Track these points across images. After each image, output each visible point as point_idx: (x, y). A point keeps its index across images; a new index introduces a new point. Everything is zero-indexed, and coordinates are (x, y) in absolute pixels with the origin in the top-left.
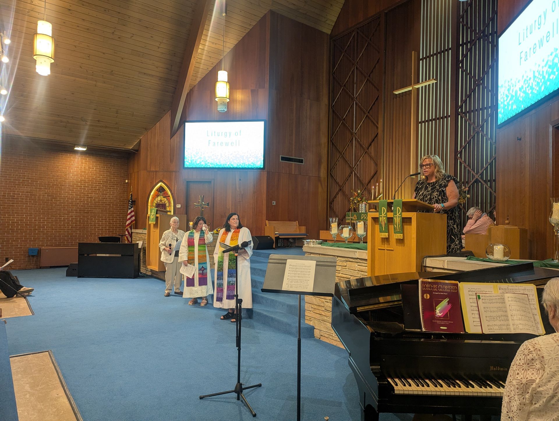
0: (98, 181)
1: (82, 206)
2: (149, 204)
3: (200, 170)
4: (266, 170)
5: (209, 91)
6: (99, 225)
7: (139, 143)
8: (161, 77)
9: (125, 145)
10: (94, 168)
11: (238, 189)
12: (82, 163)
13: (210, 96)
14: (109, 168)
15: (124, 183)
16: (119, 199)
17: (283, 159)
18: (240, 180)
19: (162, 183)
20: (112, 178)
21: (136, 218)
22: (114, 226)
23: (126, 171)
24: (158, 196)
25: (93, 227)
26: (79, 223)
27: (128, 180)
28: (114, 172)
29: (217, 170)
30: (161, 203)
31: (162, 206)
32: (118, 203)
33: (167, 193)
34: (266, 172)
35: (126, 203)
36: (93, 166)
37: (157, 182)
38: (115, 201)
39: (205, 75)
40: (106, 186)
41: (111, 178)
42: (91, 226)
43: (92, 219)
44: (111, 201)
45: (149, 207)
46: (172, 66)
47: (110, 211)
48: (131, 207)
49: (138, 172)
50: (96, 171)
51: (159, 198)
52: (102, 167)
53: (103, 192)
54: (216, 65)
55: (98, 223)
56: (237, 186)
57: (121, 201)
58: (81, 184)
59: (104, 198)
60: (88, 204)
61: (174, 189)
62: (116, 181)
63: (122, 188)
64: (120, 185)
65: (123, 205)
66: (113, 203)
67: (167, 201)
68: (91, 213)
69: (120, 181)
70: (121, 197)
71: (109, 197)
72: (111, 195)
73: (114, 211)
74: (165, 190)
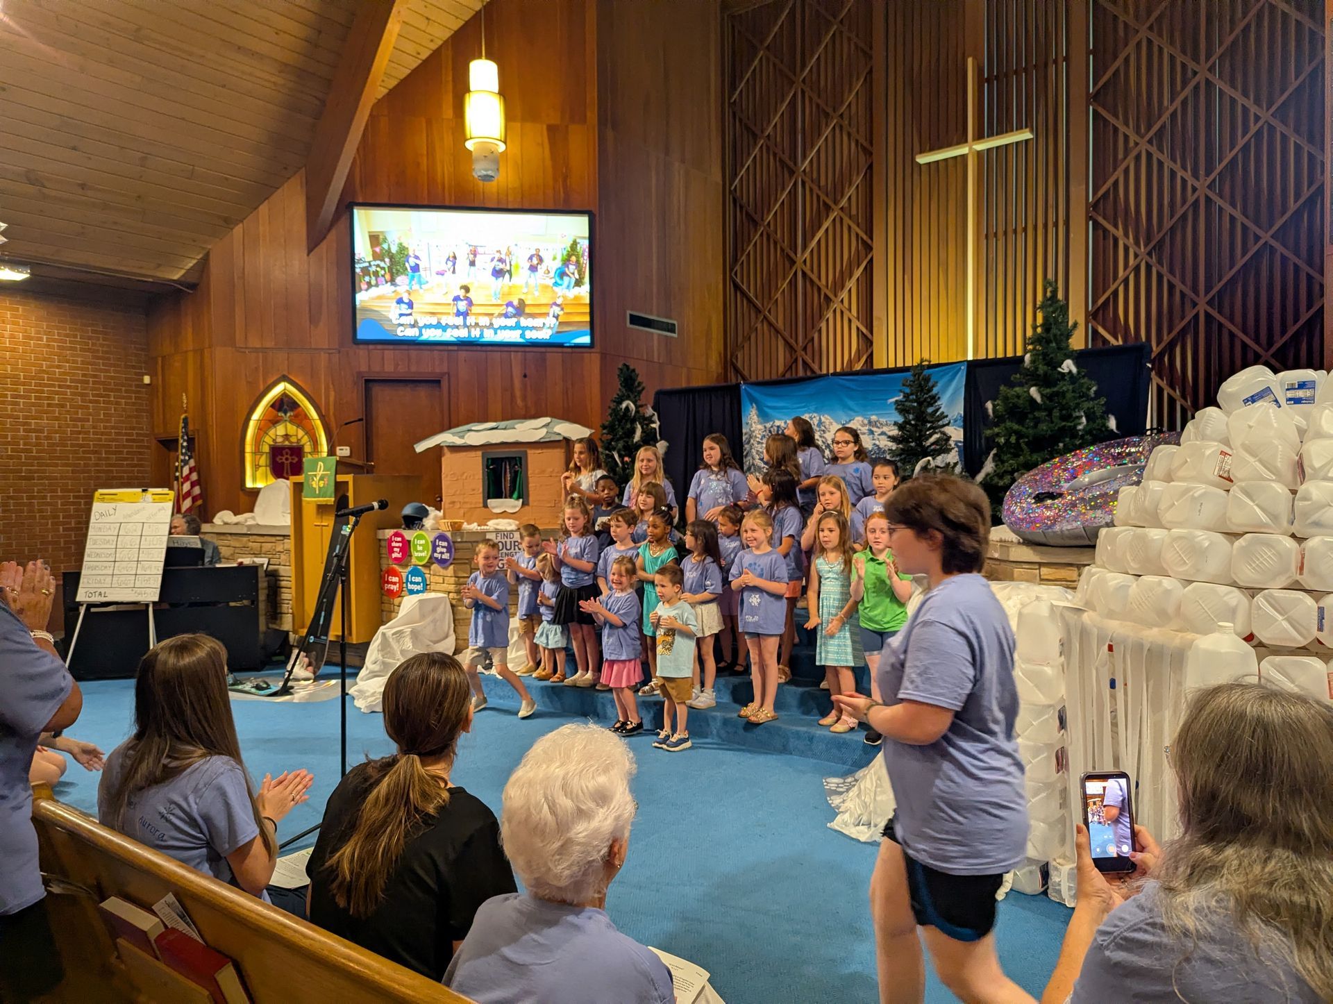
0: (57, 379)
1: (11, 457)
2: (248, 448)
3: (406, 347)
4: (597, 349)
5: (423, 120)
6: (69, 517)
7: (204, 264)
8: (286, 65)
9: (159, 265)
10: (41, 339)
11: (519, 402)
13: (427, 136)
14: (90, 338)
15: (137, 386)
16: (126, 434)
17: (635, 320)
18: (525, 376)
19: (286, 384)
20: (101, 371)
23: (142, 350)
24: (275, 422)
25: (50, 521)
27: (153, 375)
28: (107, 352)
29: (456, 348)
30: (287, 443)
31: (289, 453)
32: (124, 446)
33: (306, 415)
34: (598, 356)
35: (148, 447)
36: (38, 333)
37: (270, 381)
38: (113, 440)
39: (409, 72)
40: (82, 395)
42: (43, 517)
43: (45, 497)
44: (100, 440)
45: (248, 457)
46: (320, 32)
47: (99, 471)
49: (202, 352)
51: (280, 430)
52: (67, 335)
53: (76, 413)
54: (441, 46)
55: (64, 511)
56: (518, 393)
57: (133, 441)
59: (79, 433)
60: (29, 451)
61: (327, 404)
62: (112, 378)
63: (133, 400)
64: (126, 391)
65: (140, 453)
66: (110, 446)
67: (306, 437)
68: (40, 478)
69: (126, 379)
70: (133, 429)
71: (94, 427)
72: (101, 420)
73: (112, 471)
74: (299, 406)
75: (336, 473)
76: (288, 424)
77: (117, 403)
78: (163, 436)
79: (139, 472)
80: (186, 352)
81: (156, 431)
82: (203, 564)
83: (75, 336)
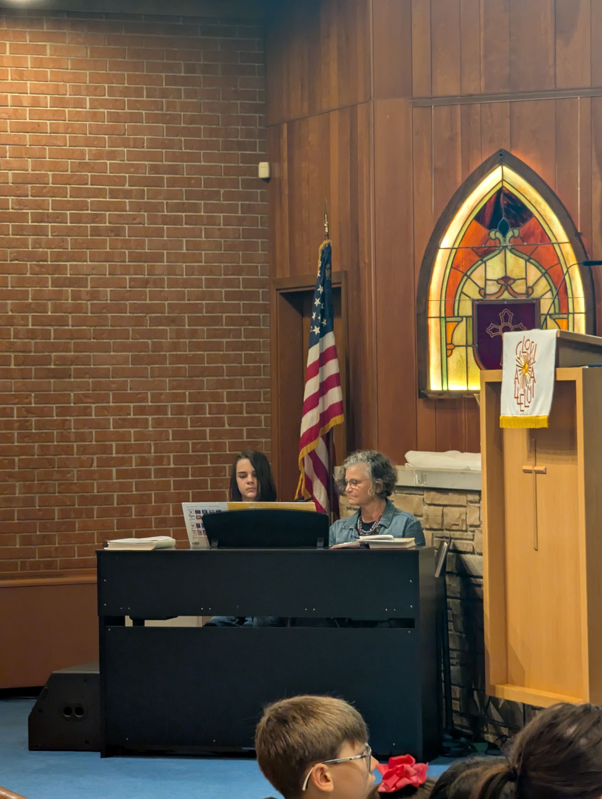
0: (110, 181)
1: (32, 334)
2: (434, 309)
6: (125, 449)
10: (80, 104)
12: (21, 76)
14: (164, 94)
15: (247, 184)
16: (228, 283)
19: (505, 168)
20: (181, 157)
21: (347, 394)
22: (205, 447)
23: (256, 109)
24: (483, 252)
25: (95, 457)
26: (22, 438)
27: (273, 159)
28: (192, 120)
30: (506, 296)
31: (511, 316)
32: (224, 308)
33: (544, 233)
35: (265, 309)
36: (76, 91)
37: (474, 167)
38: (204, 296)
40: (152, 208)
41: (174, 157)
42: (83, 450)
43: (86, 411)
44: (181, 296)
45: (433, 325)
47: (178, 359)
48: (323, 333)
49: (353, 108)
50: (94, 116)
51: (494, 268)
52: (125, 92)
53: (141, 245)
55: (118, 437)
57: (239, 296)
58: (19, 203)
59: (145, 283)
60: (62, 322)
61: (588, 208)
62: (203, 170)
63: (240, 214)
64: (228, 195)
65: (252, 321)
66: (196, 308)
67: (543, 282)
68: (80, 374)
69: (228, 171)
70: (239, 271)
71: (171, 271)
72: (184, 258)
73: (200, 359)
74: (531, 215)
75: (557, 365)
76: (509, 254)
77: (212, 221)
78: (291, 286)
79: (249, 359)
80: (328, 112)
81: (279, 276)
82: (326, 544)
83: (139, 92)
